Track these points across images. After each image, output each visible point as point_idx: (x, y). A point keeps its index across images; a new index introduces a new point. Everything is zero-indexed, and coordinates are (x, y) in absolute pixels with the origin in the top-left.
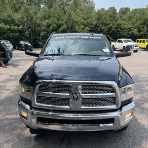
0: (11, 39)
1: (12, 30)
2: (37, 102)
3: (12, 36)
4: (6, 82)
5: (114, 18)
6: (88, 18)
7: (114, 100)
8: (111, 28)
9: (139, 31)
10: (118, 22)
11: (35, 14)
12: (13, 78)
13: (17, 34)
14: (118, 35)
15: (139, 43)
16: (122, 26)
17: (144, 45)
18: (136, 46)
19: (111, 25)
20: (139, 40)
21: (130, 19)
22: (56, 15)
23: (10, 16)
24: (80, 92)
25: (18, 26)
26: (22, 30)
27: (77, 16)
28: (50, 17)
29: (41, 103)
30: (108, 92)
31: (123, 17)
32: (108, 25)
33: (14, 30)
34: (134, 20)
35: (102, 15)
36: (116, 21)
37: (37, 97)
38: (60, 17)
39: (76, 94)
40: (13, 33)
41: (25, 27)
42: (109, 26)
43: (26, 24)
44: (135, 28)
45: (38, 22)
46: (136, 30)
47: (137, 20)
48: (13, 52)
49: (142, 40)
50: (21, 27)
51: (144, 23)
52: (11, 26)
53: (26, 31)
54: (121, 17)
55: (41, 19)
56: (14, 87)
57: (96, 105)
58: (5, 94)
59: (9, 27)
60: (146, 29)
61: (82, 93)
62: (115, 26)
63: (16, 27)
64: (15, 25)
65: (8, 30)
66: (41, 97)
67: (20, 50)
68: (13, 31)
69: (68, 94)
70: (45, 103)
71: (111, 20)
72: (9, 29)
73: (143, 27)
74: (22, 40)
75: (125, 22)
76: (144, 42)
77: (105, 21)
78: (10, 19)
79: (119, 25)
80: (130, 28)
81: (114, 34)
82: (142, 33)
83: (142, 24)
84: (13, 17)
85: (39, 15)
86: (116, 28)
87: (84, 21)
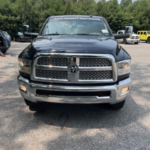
0: (8, 30)
1: (9, 21)
2: (36, 76)
3: (10, 27)
4: (5, 68)
5: (115, 8)
6: (88, 9)
7: (111, 74)
8: (111, 19)
9: (141, 23)
10: (119, 13)
11: (33, 4)
12: (11, 65)
13: (15, 25)
14: (119, 27)
15: (140, 35)
16: (123, 17)
17: (145, 37)
18: (137, 38)
19: (112, 16)
20: (141, 31)
21: (131, 10)
22: (55, 5)
23: (7, 6)
24: (78, 65)
25: (16, 16)
26: (20, 20)
27: (76, 7)
28: (48, 7)
29: (40, 76)
30: (105, 66)
31: (124, 8)
32: (109, 16)
33: (11, 20)
34: (135, 11)
35: (102, 6)
36: (117, 12)
37: (36, 70)
38: (58, 7)
39: (73, 66)
40: (10, 23)
41: (23, 17)
42: (109, 18)
43: (24, 15)
44: (137, 20)
45: (36, 12)
46: (137, 22)
47: (139, 11)
48: (11, 43)
49: (143, 31)
50: (18, 18)
51: (146, 15)
52: (8, 16)
53: (23, 21)
54: (122, 8)
55: (39, 9)
56: (13, 73)
57: (93, 79)
58: (4, 79)
59: (6, 17)
60: (147, 21)
61: (80, 66)
62: (116, 17)
63: (13, 17)
64: (12, 15)
65: (5, 21)
66: (40, 70)
67: (18, 41)
68: (11, 22)
69: (66, 67)
70: (43, 77)
71: (112, 11)
72: (7, 20)
73: (145, 19)
74: (20, 31)
75: (126, 13)
76: (145, 33)
77: (106, 12)
78: (8, 9)
79: (120, 16)
80: (131, 20)
81: (114, 26)
82: (143, 25)
83: (144, 16)
84: (10, 7)
85: (37, 5)
86: (117, 20)
87: (84, 12)
